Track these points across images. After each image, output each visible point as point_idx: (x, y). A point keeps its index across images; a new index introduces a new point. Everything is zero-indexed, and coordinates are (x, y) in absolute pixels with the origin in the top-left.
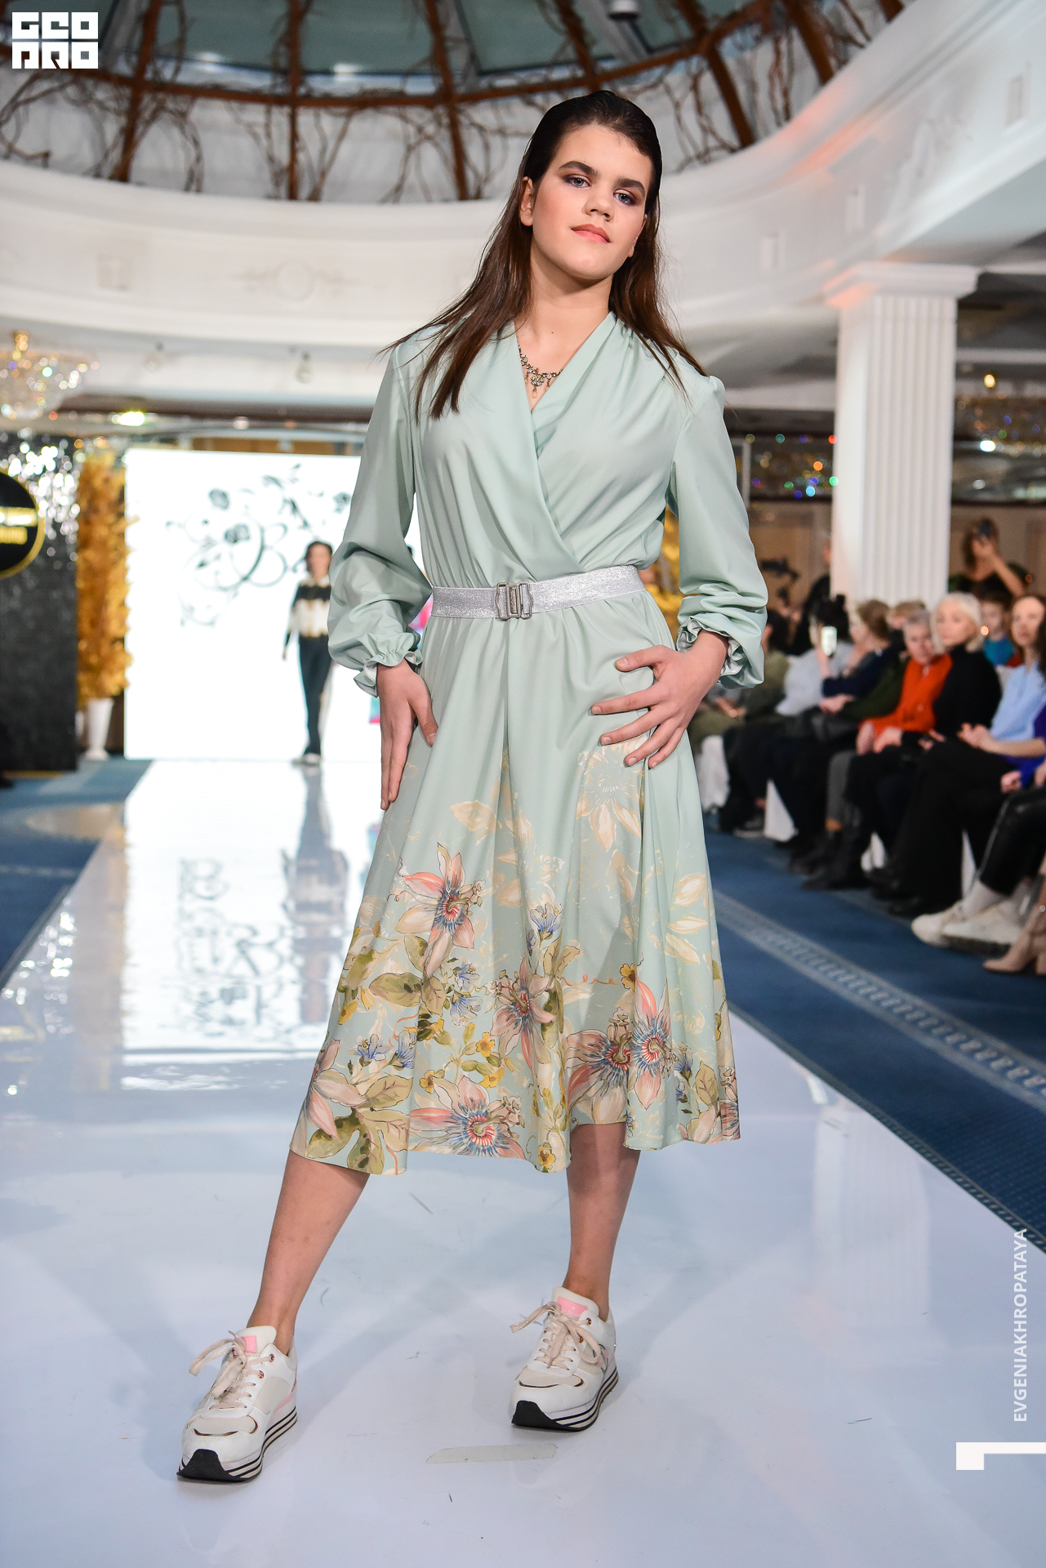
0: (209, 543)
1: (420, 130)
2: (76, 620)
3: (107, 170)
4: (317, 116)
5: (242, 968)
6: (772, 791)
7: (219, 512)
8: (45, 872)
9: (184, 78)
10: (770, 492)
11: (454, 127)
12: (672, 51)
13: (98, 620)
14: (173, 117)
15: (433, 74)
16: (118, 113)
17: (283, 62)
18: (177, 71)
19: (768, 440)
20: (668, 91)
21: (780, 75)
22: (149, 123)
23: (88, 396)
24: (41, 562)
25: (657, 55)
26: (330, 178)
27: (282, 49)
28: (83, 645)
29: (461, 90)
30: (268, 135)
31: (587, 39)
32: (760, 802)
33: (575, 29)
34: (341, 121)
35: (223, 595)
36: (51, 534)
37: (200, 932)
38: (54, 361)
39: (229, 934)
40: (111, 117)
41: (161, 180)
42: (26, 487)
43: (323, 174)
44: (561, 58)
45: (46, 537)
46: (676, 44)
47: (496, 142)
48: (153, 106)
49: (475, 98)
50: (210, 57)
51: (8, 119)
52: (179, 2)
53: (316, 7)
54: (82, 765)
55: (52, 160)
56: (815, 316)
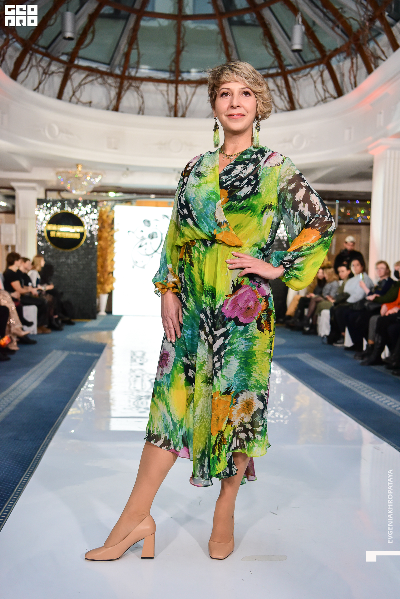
0: (143, 239)
2: (96, 266)
3: (111, 107)
4: (185, 87)
7: (147, 228)
8: (88, 354)
9: (138, 75)
10: (345, 221)
12: (313, 62)
13: (104, 266)
14: (134, 88)
16: (115, 87)
17: (173, 68)
18: (137, 72)
19: (344, 203)
20: (312, 77)
21: (353, 70)
22: (126, 91)
23: (101, 186)
24: (85, 245)
25: (308, 64)
26: (189, 109)
27: (173, 64)
28: (98, 275)
30: (168, 94)
31: (282, 59)
32: (343, 334)
33: (278, 55)
34: (193, 89)
35: (148, 257)
36: (89, 235)
38: (91, 174)
39: (148, 377)
40: (113, 88)
41: (130, 111)
42: (80, 219)
43: (187, 108)
44: (273, 66)
45: (87, 236)
46: (315, 60)
48: (128, 85)
50: (147, 67)
51: (78, 90)
52: (138, 49)
53: (186, 49)
54: (98, 317)
55: (92, 104)
56: (364, 157)
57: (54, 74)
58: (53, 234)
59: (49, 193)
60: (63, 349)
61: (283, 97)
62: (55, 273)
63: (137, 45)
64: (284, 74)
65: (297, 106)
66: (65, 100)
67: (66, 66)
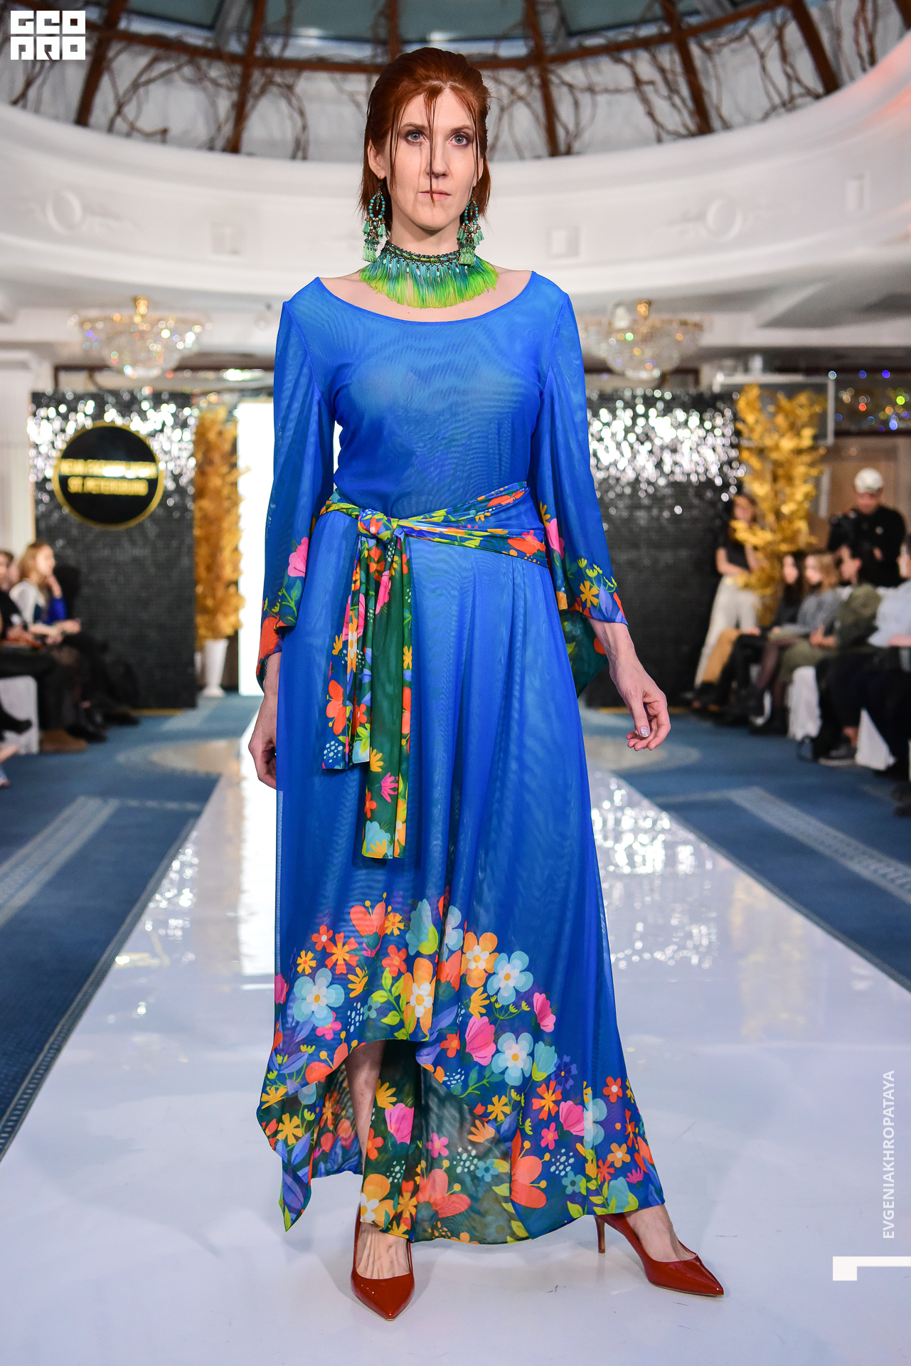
1: (512, 91)
2: (193, 565)
3: (220, 142)
6: (865, 718)
9: (290, 53)
10: (853, 428)
11: (545, 87)
12: (757, 3)
13: (213, 565)
14: (280, 90)
15: (525, 38)
16: (229, 89)
17: (383, 33)
18: (285, 46)
19: (850, 377)
20: (754, 42)
21: (865, 20)
22: (258, 97)
23: (201, 355)
24: (161, 511)
25: (743, 8)
27: (383, 21)
28: (200, 589)
29: (552, 51)
32: (852, 731)
36: (171, 485)
38: (171, 323)
40: (224, 92)
41: (269, 150)
42: (147, 442)
44: (649, 15)
45: (165, 487)
47: (585, 99)
48: (262, 81)
49: (565, 58)
50: (313, 32)
51: (129, 100)
54: (201, 702)
55: (169, 136)
56: (901, 254)
58: (74, 485)
59: (64, 377)
60: (106, 793)
61: (677, 100)
64: (679, 38)
65: (716, 123)
66: (97, 128)
67: (96, 36)
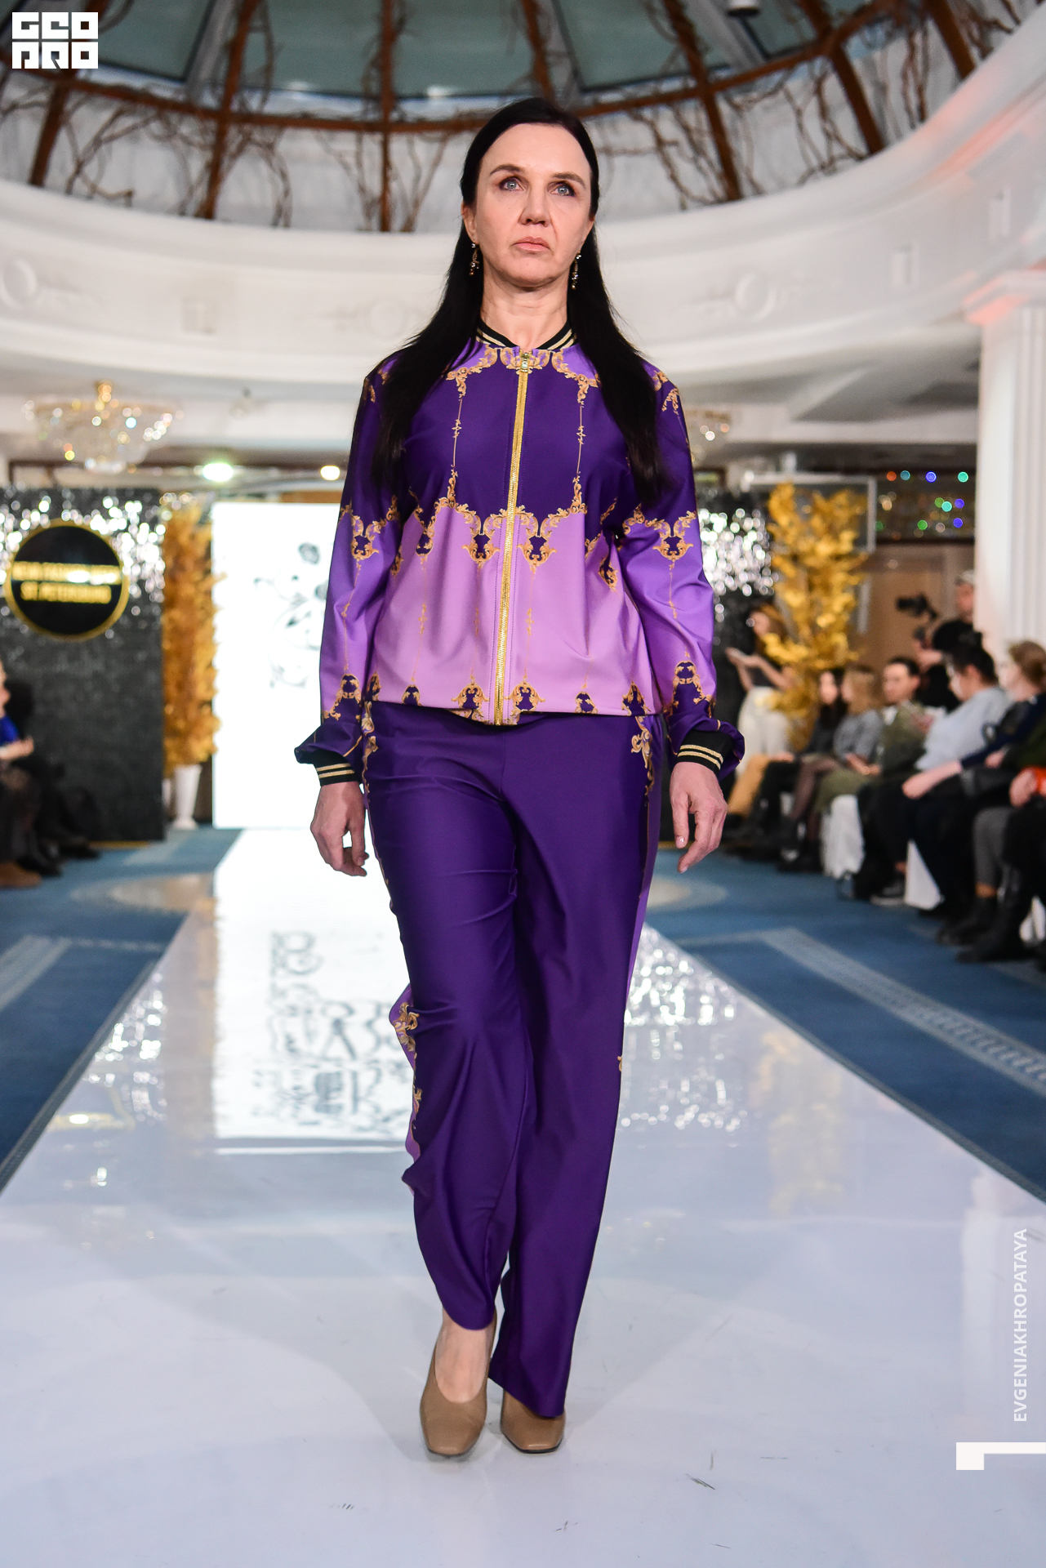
0: (299, 600)
2: (162, 683)
3: (192, 207)
4: (411, 143)
5: (338, 1049)
7: (308, 566)
8: (130, 946)
9: (270, 108)
10: (897, 535)
12: (793, 54)
13: (185, 683)
14: (260, 149)
16: (203, 147)
17: (375, 87)
18: (264, 100)
19: (892, 478)
20: (789, 98)
21: (915, 72)
22: (235, 156)
23: (172, 448)
24: (126, 622)
25: (776, 60)
26: (423, 209)
27: (374, 73)
28: (170, 710)
30: (359, 164)
31: (700, 47)
32: (899, 866)
33: (686, 35)
34: (435, 147)
36: (135, 591)
37: (293, 1011)
38: (138, 410)
39: (323, 1012)
40: (196, 152)
41: (248, 216)
42: (110, 543)
43: (417, 204)
44: (672, 69)
45: (131, 595)
46: (798, 46)
48: (240, 138)
50: (298, 85)
51: (90, 158)
52: (266, 29)
53: (409, 26)
54: (170, 835)
55: (135, 199)
56: (954, 335)
57: (20, 112)
58: (29, 592)
59: (19, 473)
60: (54, 932)
61: (703, 162)
62: (40, 710)
63: (265, 16)
64: (706, 93)
65: (746, 188)
66: (54, 189)
67: (52, 86)
